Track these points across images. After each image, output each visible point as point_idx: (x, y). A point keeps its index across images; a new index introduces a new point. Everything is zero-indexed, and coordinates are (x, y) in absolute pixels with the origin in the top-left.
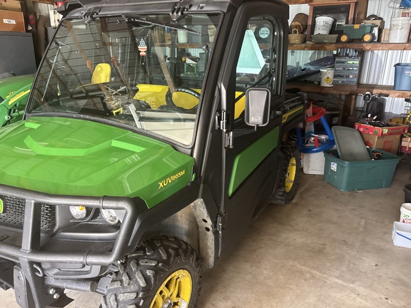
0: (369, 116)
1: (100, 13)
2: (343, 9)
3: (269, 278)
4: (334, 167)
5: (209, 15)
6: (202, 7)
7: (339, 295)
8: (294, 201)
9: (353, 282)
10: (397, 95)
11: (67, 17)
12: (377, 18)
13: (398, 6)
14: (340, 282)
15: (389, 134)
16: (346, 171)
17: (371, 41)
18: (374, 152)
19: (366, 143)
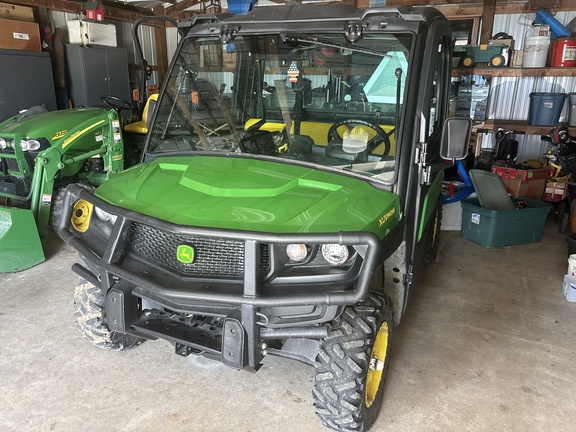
0: (508, 157)
1: (241, 31)
2: (464, 25)
3: (446, 341)
4: (476, 219)
5: (396, 35)
6: (384, 27)
7: (528, 353)
8: (437, 260)
9: (538, 340)
10: (535, 131)
11: (189, 35)
12: (505, 36)
13: (530, 22)
14: (525, 340)
15: (534, 178)
16: (493, 222)
17: (501, 66)
18: (517, 200)
19: (508, 190)
